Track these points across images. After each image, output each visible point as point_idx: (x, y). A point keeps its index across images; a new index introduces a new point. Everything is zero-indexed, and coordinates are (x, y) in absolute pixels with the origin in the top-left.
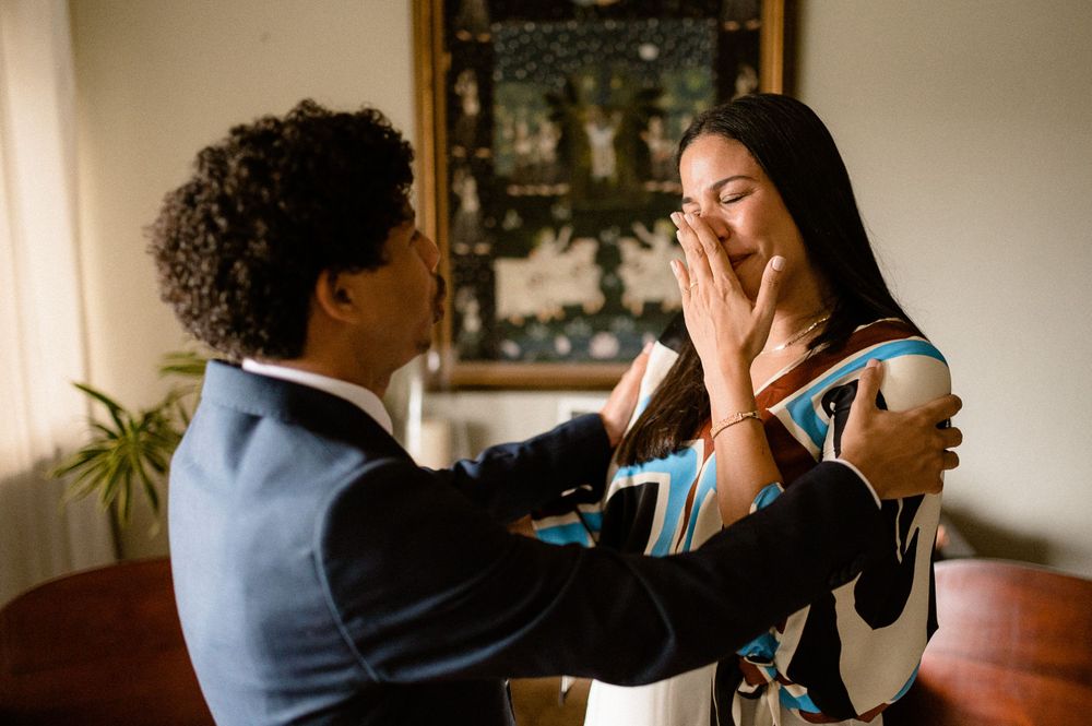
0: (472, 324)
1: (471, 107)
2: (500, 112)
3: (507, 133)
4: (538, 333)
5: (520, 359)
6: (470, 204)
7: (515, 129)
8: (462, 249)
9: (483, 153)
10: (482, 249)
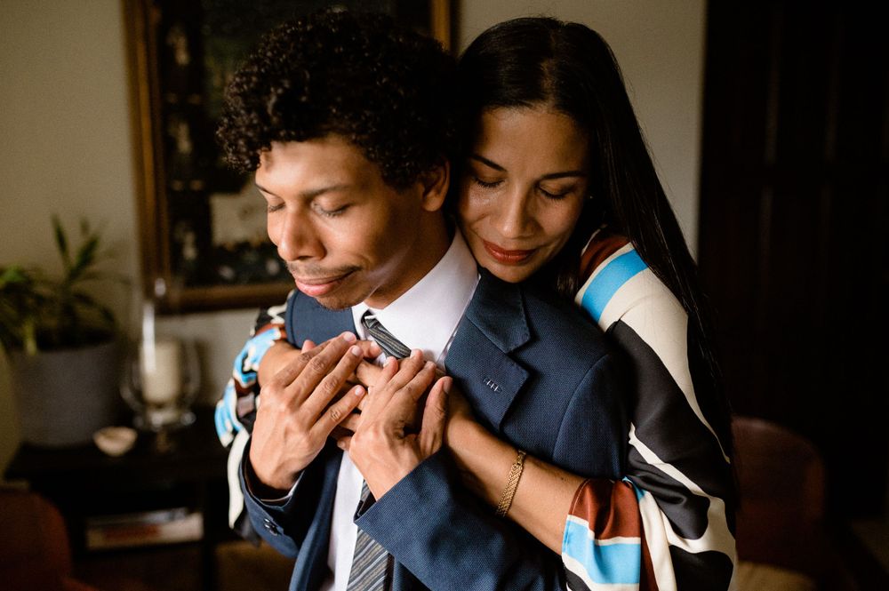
0: (190, 252)
1: (182, 57)
2: (210, 62)
3: (216, 81)
4: (251, 257)
5: (235, 281)
6: (185, 145)
7: (223, 77)
8: (178, 186)
9: (195, 99)
10: (197, 185)
